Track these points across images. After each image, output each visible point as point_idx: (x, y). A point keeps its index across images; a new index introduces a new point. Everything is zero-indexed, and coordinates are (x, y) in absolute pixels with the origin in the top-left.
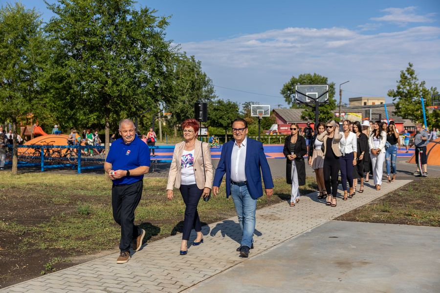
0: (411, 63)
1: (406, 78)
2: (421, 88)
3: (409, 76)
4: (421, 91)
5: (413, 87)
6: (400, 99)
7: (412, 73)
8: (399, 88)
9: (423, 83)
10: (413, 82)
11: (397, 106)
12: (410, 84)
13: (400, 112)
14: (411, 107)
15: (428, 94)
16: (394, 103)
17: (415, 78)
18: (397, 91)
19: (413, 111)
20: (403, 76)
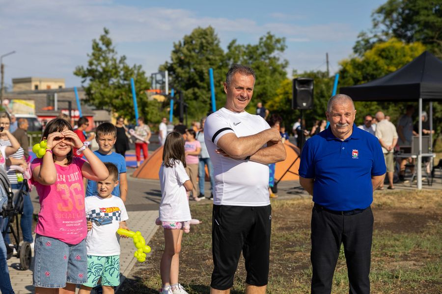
0: (107, 28)
1: (100, 50)
2: (121, 66)
3: (104, 48)
4: (122, 70)
5: (110, 63)
6: (91, 80)
7: (108, 43)
8: (91, 64)
9: (123, 59)
10: (110, 56)
11: (88, 91)
12: (106, 60)
13: (93, 99)
14: (109, 93)
15: (131, 74)
16: (83, 87)
17: (113, 51)
18: (88, 69)
19: (111, 98)
20: (96, 47)
